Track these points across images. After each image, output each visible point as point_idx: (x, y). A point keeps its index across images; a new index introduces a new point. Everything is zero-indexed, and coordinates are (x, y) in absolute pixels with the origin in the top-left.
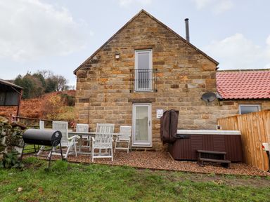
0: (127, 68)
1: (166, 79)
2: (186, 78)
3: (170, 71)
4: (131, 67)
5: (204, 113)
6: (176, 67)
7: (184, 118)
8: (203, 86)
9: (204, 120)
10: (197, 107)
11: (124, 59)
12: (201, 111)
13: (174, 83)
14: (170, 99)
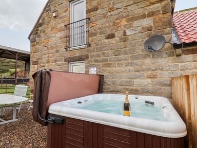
0: (63, 25)
1: (100, 28)
2: (124, 22)
3: (105, 17)
4: (66, 23)
5: (149, 69)
6: (111, 10)
7: (121, 77)
8: (149, 29)
9: (150, 80)
10: (139, 61)
11: (61, 16)
12: (144, 67)
13: (109, 32)
14: (103, 54)
